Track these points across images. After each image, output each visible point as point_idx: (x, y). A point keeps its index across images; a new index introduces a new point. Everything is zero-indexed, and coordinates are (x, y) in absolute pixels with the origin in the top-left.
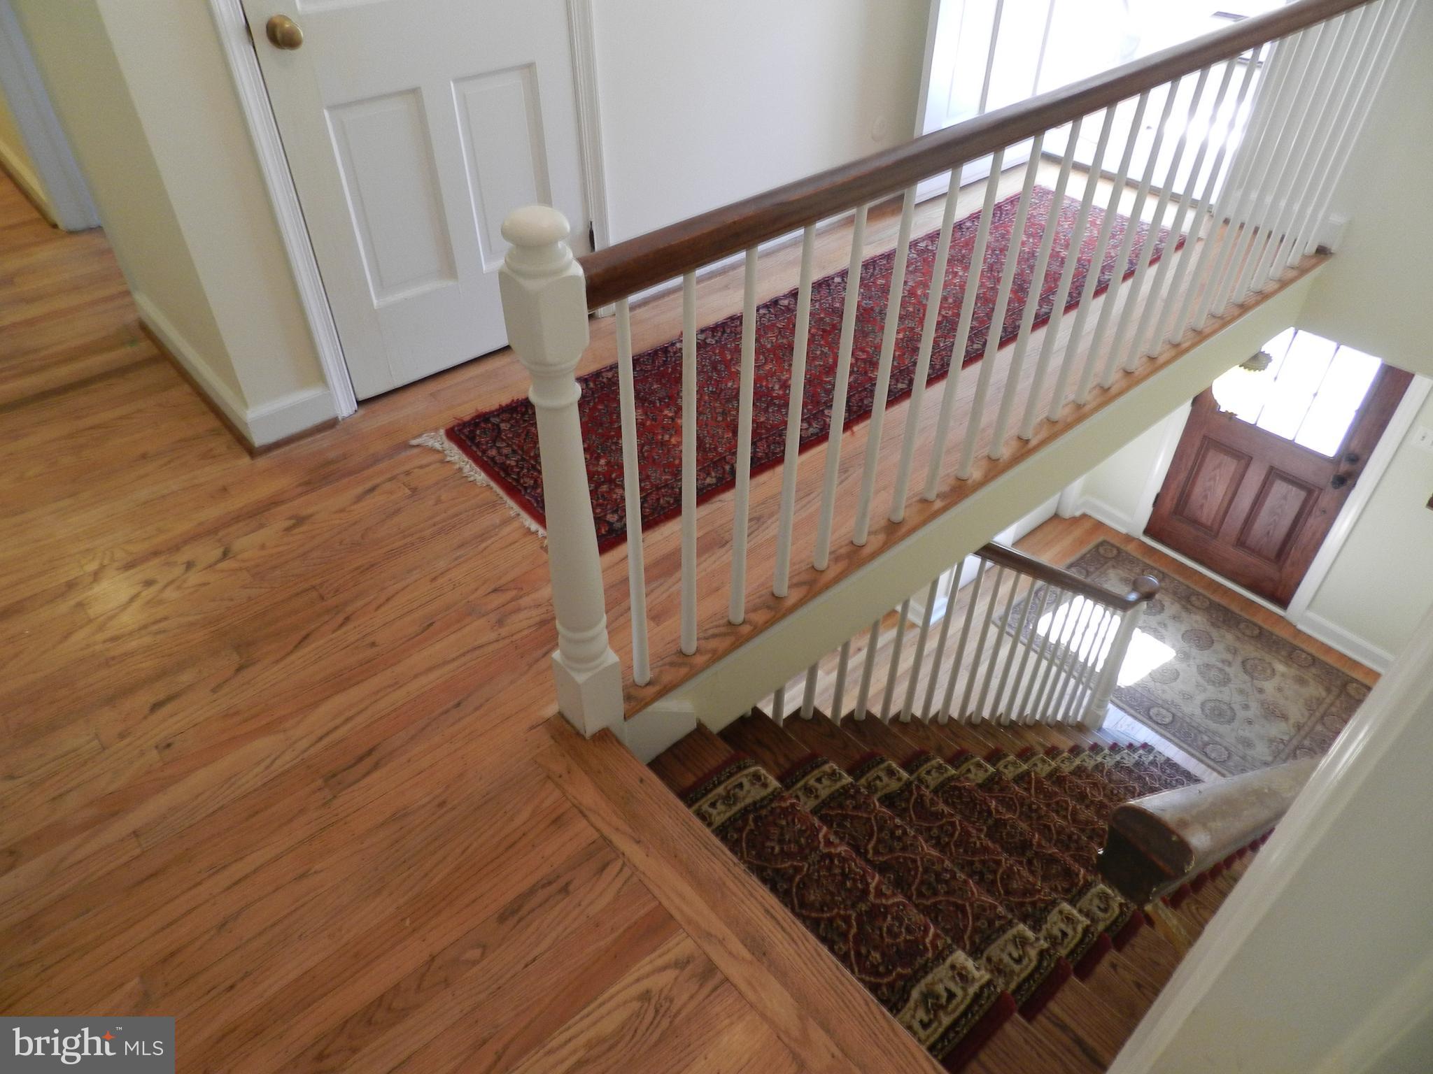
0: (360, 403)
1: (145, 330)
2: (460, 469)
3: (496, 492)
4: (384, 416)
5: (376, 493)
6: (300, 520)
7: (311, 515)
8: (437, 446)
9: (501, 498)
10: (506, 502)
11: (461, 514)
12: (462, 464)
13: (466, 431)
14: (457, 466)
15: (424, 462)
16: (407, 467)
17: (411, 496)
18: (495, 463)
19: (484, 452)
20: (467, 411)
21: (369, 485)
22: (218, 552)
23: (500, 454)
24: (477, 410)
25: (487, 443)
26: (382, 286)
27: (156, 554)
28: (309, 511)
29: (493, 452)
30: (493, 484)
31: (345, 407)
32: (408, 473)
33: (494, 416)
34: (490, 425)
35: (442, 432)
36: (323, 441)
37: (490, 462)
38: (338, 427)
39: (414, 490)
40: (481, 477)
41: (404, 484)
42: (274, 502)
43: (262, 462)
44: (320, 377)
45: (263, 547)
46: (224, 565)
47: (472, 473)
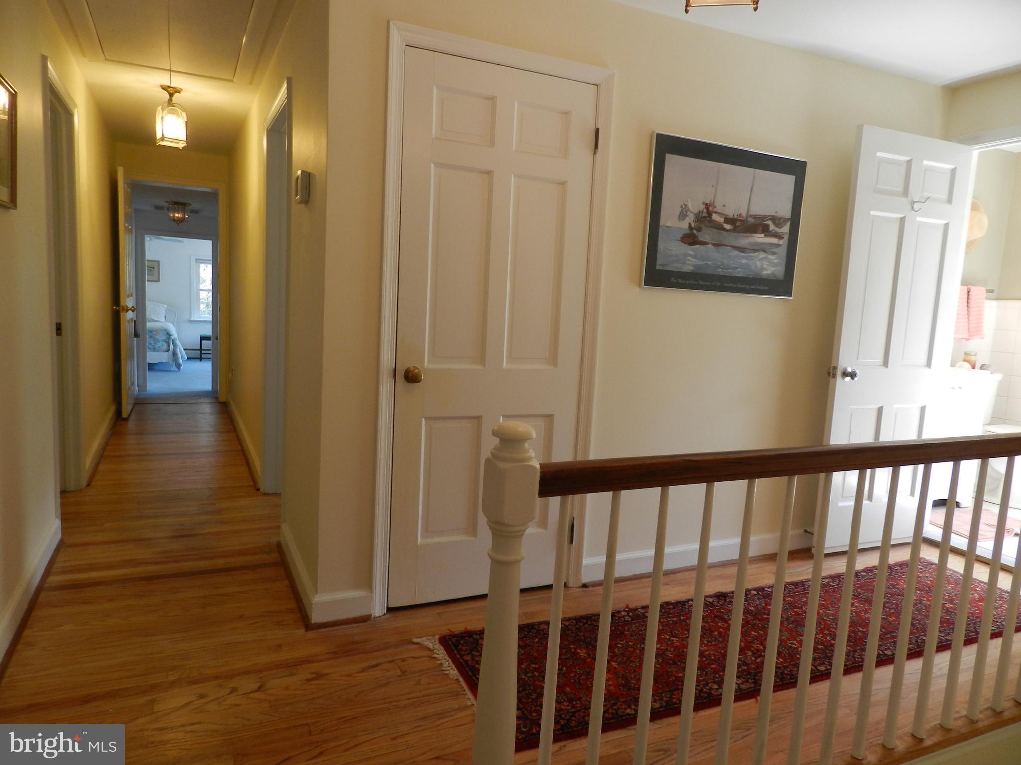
0: (390, 610)
1: (279, 548)
2: (441, 664)
3: (461, 685)
4: (402, 621)
5: (378, 668)
6: (319, 676)
7: (327, 674)
8: (430, 646)
9: (464, 690)
10: (467, 694)
11: (431, 695)
12: (443, 661)
13: (453, 640)
14: (440, 662)
15: (418, 655)
16: (405, 656)
17: (400, 676)
18: (467, 665)
19: (462, 656)
20: (458, 628)
21: (374, 663)
22: (255, 686)
23: (473, 660)
24: (466, 628)
25: (466, 651)
26: (427, 531)
27: (217, 678)
28: (327, 671)
29: (468, 658)
30: (461, 679)
31: (378, 610)
32: (404, 660)
33: (476, 634)
34: (471, 639)
35: (437, 637)
36: (355, 629)
37: (463, 663)
38: (369, 622)
39: (404, 673)
40: (454, 673)
41: (398, 667)
42: (308, 661)
43: (312, 634)
44: (369, 584)
45: (287, 689)
46: (256, 695)
47: (449, 668)
